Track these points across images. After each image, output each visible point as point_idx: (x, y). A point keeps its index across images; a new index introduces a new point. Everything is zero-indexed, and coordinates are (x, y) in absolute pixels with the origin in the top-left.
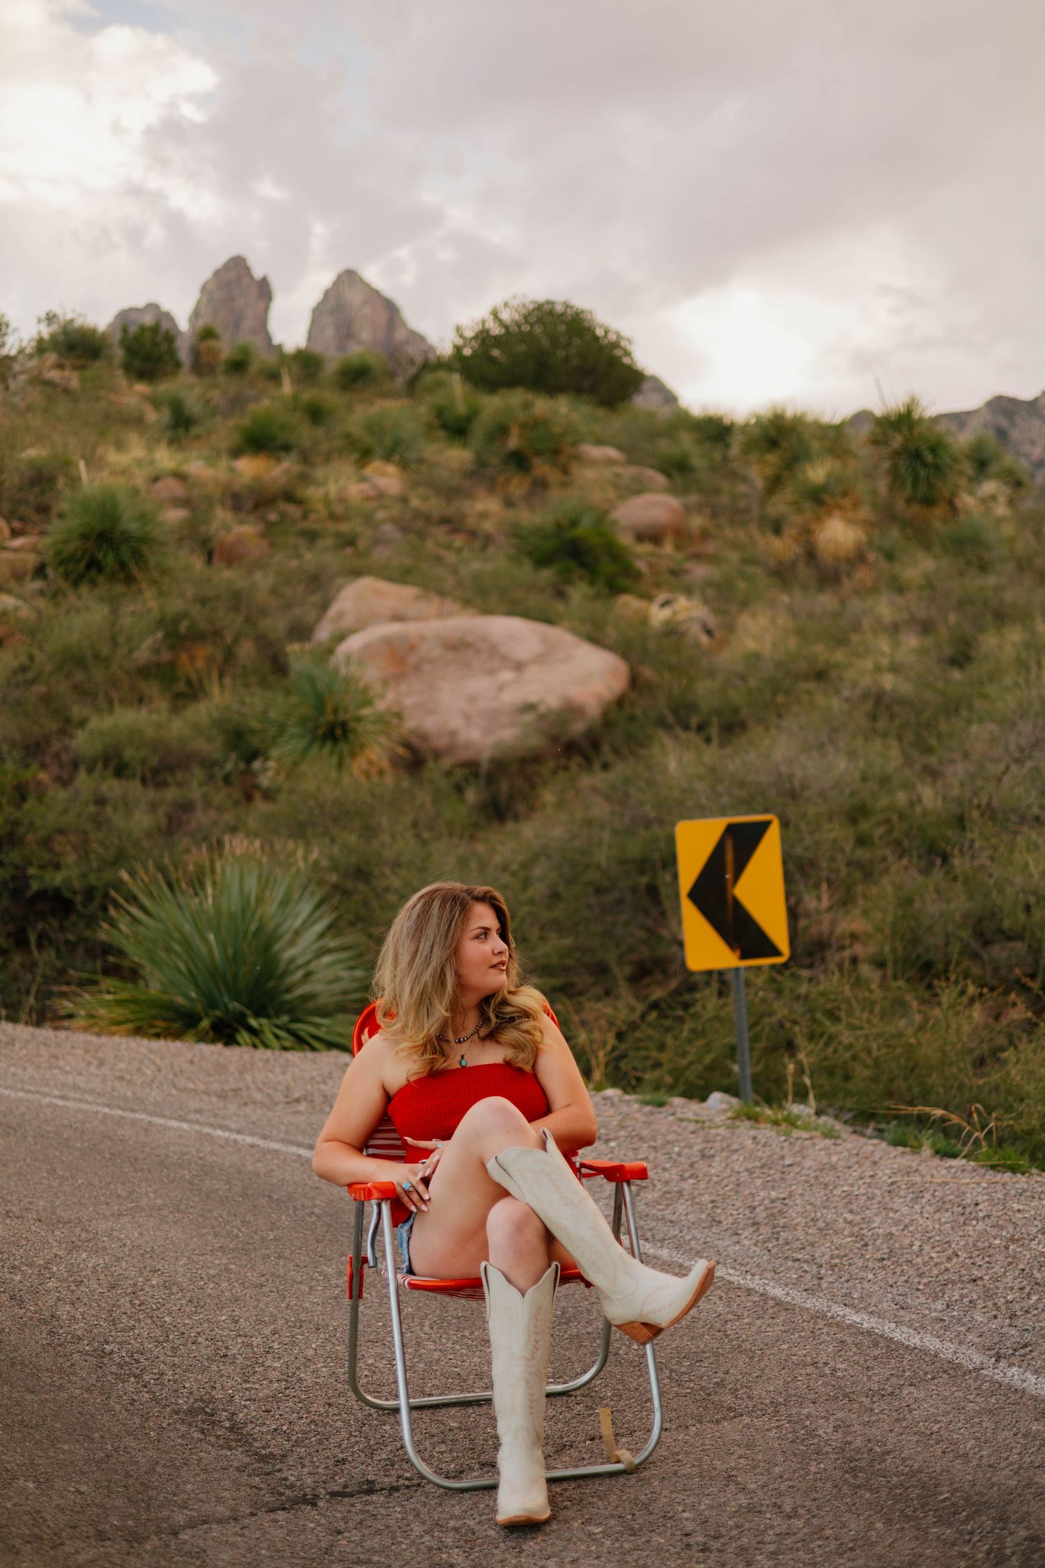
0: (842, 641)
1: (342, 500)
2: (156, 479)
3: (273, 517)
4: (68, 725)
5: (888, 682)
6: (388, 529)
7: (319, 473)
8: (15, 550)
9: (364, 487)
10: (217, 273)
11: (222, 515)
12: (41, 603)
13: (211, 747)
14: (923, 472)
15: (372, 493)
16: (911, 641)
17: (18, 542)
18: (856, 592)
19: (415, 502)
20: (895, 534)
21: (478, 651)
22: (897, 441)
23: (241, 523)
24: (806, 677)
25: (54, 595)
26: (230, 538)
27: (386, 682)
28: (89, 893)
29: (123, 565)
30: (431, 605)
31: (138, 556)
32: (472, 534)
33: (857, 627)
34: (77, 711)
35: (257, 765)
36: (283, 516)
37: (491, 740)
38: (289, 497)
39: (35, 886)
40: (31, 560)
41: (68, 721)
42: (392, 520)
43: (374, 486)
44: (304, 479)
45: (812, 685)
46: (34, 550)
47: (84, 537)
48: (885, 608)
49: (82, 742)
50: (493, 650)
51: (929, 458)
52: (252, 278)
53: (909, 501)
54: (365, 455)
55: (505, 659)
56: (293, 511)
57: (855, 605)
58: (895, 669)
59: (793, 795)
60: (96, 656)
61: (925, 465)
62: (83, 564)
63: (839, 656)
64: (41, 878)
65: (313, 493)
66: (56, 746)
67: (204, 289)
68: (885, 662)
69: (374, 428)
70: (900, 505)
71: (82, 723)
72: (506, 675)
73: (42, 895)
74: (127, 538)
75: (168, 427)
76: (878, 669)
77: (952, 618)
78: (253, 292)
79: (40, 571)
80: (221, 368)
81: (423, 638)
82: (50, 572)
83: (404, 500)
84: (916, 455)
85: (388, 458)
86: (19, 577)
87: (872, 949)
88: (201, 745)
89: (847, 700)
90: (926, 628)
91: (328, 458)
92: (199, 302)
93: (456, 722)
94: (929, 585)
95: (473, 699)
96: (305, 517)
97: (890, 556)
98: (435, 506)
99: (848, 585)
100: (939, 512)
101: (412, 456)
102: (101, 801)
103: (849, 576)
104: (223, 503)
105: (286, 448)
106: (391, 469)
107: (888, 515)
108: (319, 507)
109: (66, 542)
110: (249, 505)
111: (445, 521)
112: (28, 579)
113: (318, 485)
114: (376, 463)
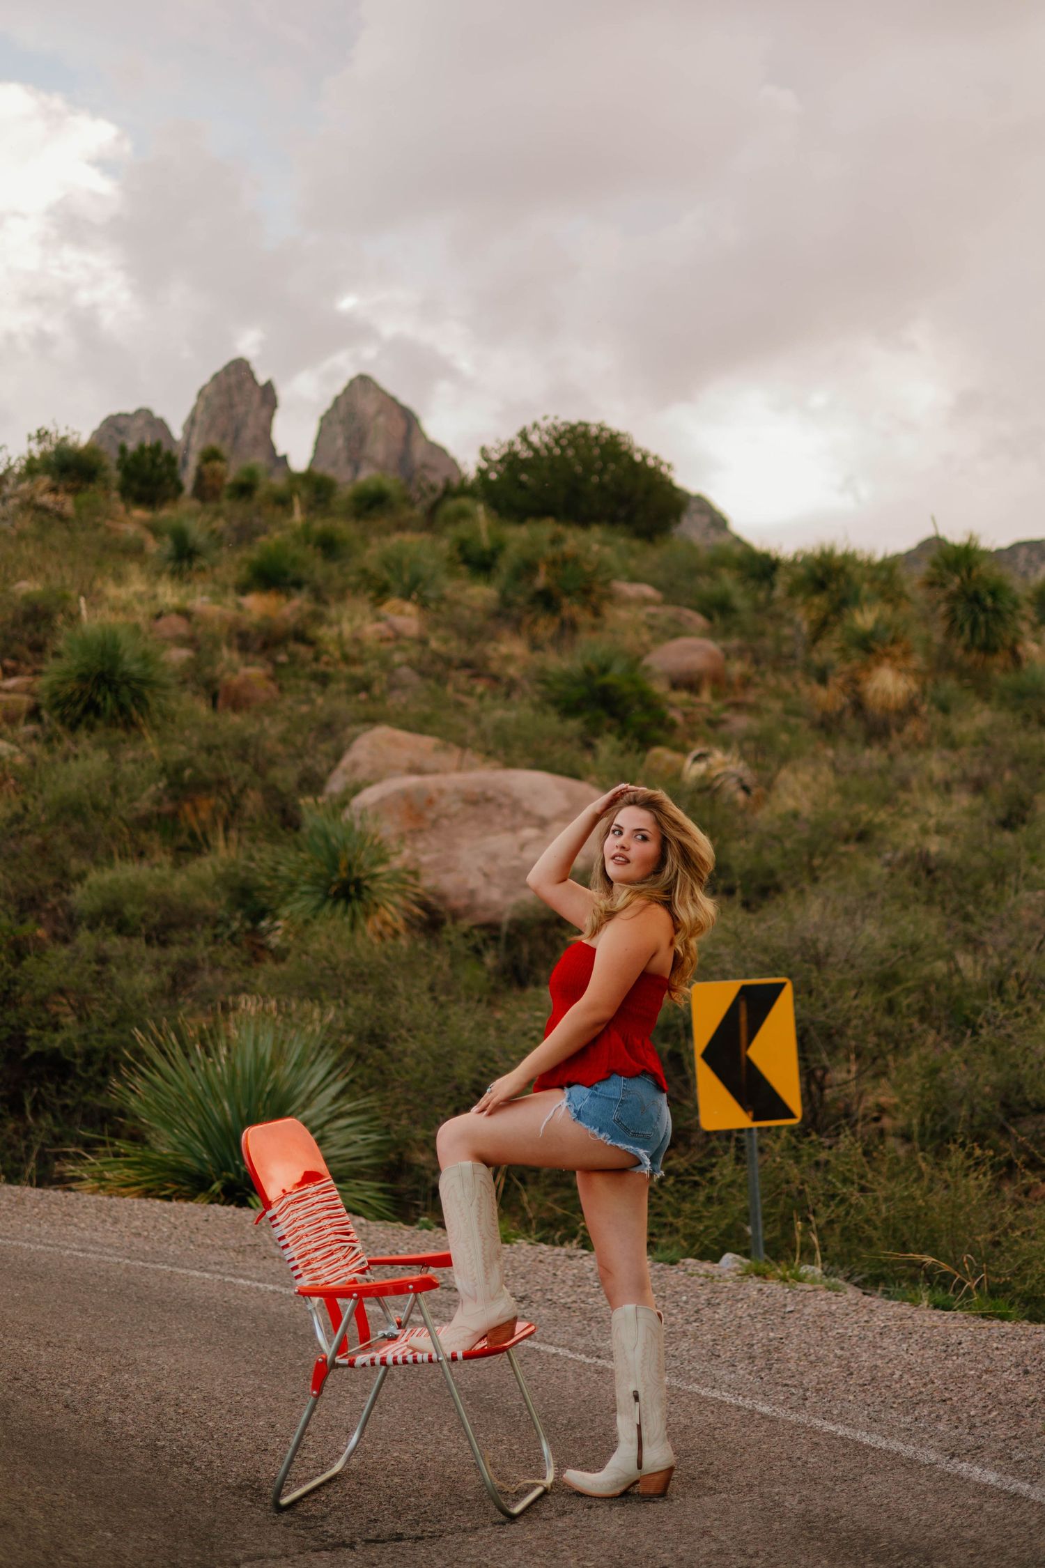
0: (887, 800)
1: (357, 641)
2: (159, 616)
3: (282, 658)
4: (65, 880)
5: (934, 845)
6: (405, 671)
7: (332, 612)
8: (7, 691)
9: (382, 626)
10: (216, 377)
11: (228, 655)
12: (35, 748)
13: (216, 905)
14: (982, 618)
15: (390, 634)
16: (963, 799)
17: (11, 683)
18: (906, 747)
19: (434, 644)
20: (950, 684)
21: (500, 806)
22: (955, 583)
23: (247, 664)
24: (847, 840)
25: (49, 740)
26: (236, 680)
27: (402, 839)
28: (89, 1056)
29: (122, 709)
30: (451, 758)
31: (138, 698)
32: (496, 679)
33: (904, 785)
34: (75, 865)
35: (264, 924)
36: (293, 657)
37: (512, 900)
38: (300, 637)
39: (33, 1047)
40: (25, 701)
41: (65, 874)
42: (409, 663)
43: (391, 627)
44: (318, 618)
45: (852, 848)
46: (29, 691)
47: (83, 678)
48: (936, 765)
49: (80, 898)
50: (516, 805)
51: (989, 601)
52: (255, 382)
53: (967, 649)
54: (382, 593)
55: (528, 814)
56: (303, 651)
57: (905, 760)
58: (941, 830)
59: (819, 962)
60: (96, 807)
61: (985, 610)
62: (80, 707)
63: (882, 816)
64: (38, 1039)
65: (325, 633)
66: (53, 900)
67: (201, 394)
68: (932, 823)
69: (393, 563)
70: (958, 652)
71: (81, 877)
72: (526, 832)
73: (38, 1056)
74: (127, 679)
75: (170, 559)
76: (925, 831)
77: (1008, 776)
78: (256, 398)
79: (34, 714)
80: (225, 492)
81: (441, 792)
82: (44, 714)
83: (423, 641)
84: (975, 599)
85: (406, 596)
86: (11, 719)
87: (901, 1122)
88: (204, 902)
89: (888, 864)
90: (979, 786)
91: (341, 596)
92: (195, 409)
93: (475, 882)
94: (982, 740)
95: (494, 857)
96: (316, 659)
97: (944, 709)
98: (456, 648)
99: (896, 741)
100: (1000, 660)
101: (431, 593)
102: (103, 960)
103: (900, 730)
104: (229, 645)
105: (298, 584)
106: (409, 608)
107: (943, 663)
108: (332, 648)
109: (63, 683)
110: (258, 645)
111: (466, 665)
112: (21, 721)
113: (331, 624)
114: (393, 603)
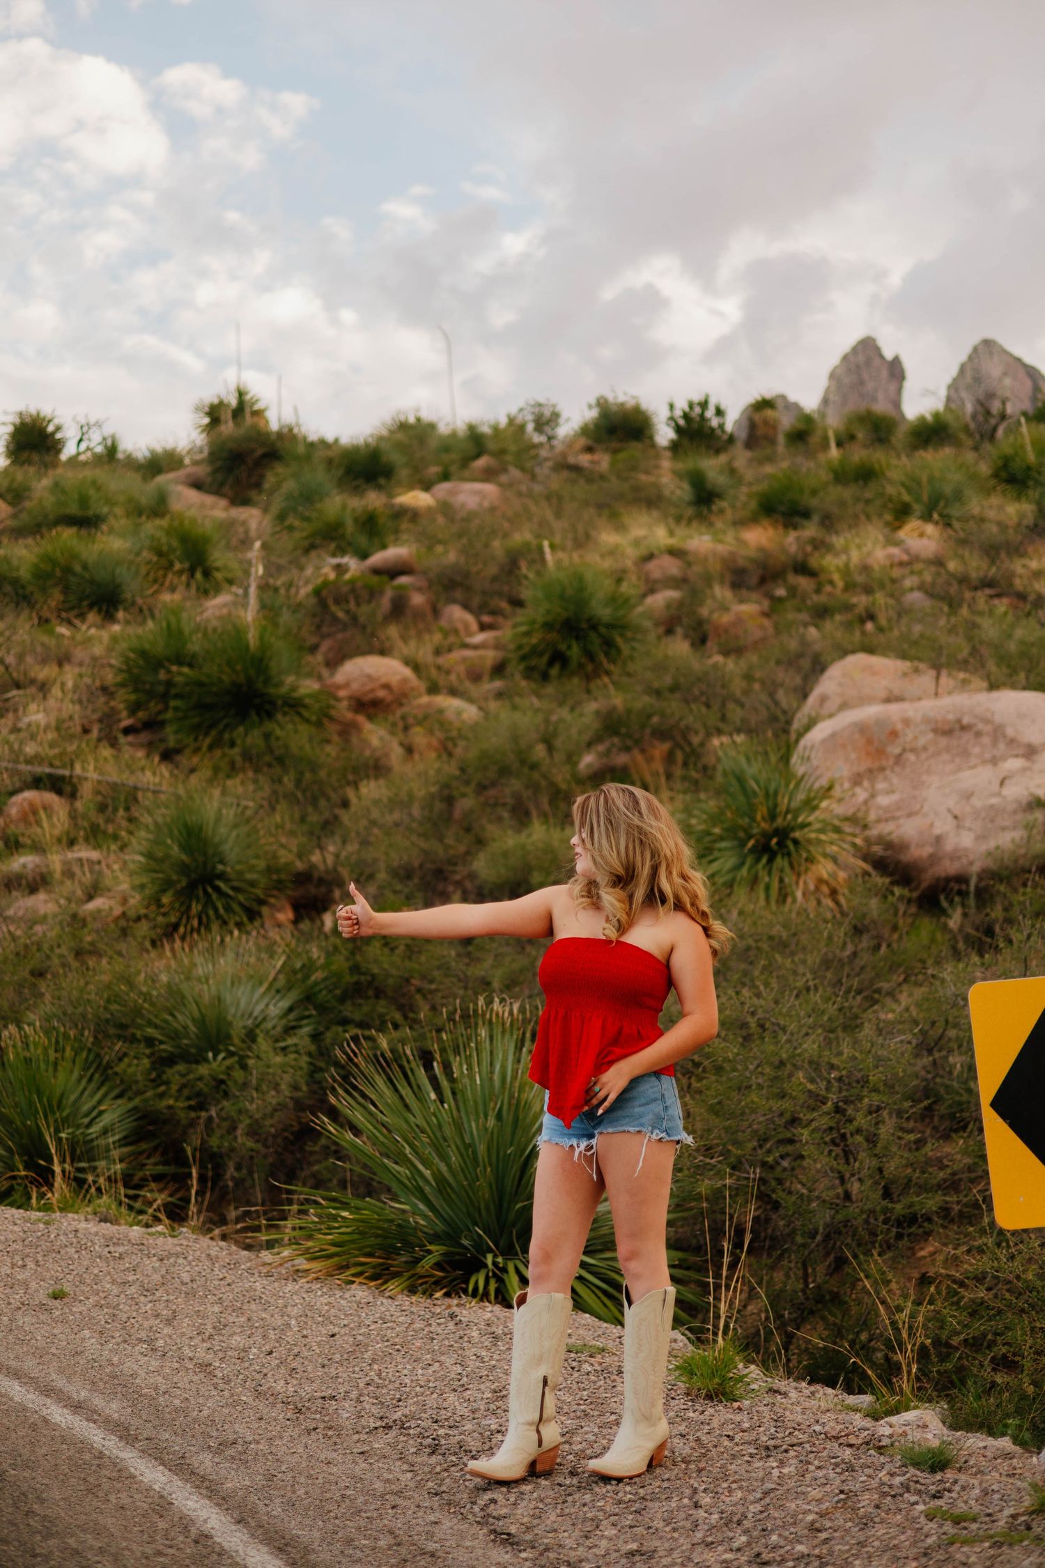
1: (866, 569)
2: (650, 557)
3: (781, 592)
6: (917, 596)
7: (838, 541)
8: (475, 647)
9: (895, 551)
11: (721, 592)
12: (494, 705)
15: (905, 558)
19: (952, 565)
21: (978, 734)
23: (741, 601)
26: (726, 619)
27: (857, 780)
29: (591, 656)
30: (926, 680)
31: (608, 644)
32: (1022, 597)
36: (793, 591)
37: (984, 847)
38: (803, 568)
40: (490, 656)
41: (479, 841)
42: (921, 587)
43: (907, 551)
44: (819, 545)
46: (498, 646)
47: (548, 626)
49: (483, 866)
50: (998, 732)
52: (882, 357)
54: (902, 513)
55: (1012, 742)
56: (804, 582)
62: (545, 659)
65: (830, 563)
66: (461, 872)
69: (912, 484)
72: (1013, 764)
74: (594, 625)
78: (884, 373)
79: (499, 670)
81: (907, 722)
83: (939, 562)
85: (927, 517)
86: (476, 676)
91: (854, 523)
93: (943, 826)
95: (968, 796)
96: (818, 591)
98: (976, 565)
101: (955, 511)
104: (722, 583)
105: (806, 514)
106: (930, 529)
108: (836, 577)
109: (527, 634)
110: (754, 580)
111: (987, 583)
112: (486, 678)
113: (837, 554)
114: (913, 524)
